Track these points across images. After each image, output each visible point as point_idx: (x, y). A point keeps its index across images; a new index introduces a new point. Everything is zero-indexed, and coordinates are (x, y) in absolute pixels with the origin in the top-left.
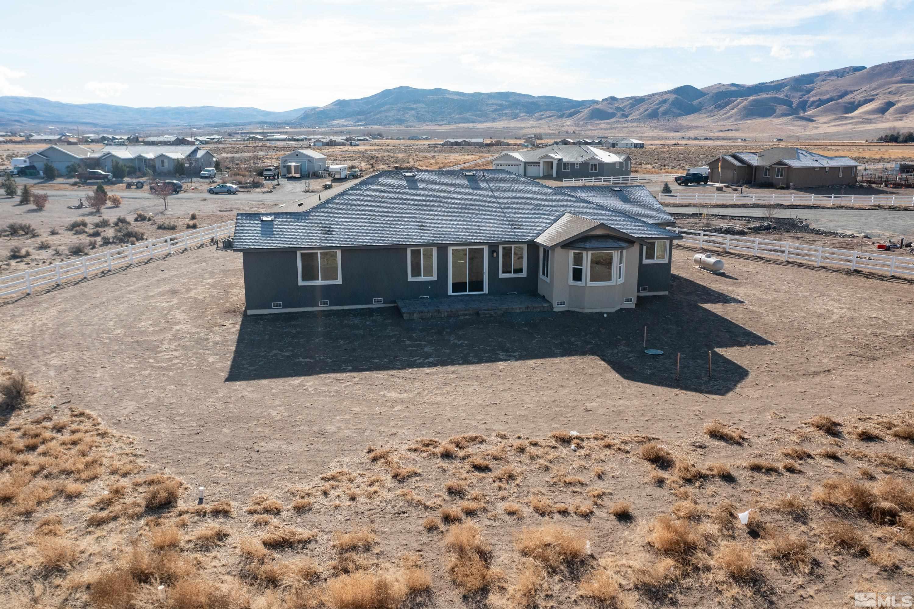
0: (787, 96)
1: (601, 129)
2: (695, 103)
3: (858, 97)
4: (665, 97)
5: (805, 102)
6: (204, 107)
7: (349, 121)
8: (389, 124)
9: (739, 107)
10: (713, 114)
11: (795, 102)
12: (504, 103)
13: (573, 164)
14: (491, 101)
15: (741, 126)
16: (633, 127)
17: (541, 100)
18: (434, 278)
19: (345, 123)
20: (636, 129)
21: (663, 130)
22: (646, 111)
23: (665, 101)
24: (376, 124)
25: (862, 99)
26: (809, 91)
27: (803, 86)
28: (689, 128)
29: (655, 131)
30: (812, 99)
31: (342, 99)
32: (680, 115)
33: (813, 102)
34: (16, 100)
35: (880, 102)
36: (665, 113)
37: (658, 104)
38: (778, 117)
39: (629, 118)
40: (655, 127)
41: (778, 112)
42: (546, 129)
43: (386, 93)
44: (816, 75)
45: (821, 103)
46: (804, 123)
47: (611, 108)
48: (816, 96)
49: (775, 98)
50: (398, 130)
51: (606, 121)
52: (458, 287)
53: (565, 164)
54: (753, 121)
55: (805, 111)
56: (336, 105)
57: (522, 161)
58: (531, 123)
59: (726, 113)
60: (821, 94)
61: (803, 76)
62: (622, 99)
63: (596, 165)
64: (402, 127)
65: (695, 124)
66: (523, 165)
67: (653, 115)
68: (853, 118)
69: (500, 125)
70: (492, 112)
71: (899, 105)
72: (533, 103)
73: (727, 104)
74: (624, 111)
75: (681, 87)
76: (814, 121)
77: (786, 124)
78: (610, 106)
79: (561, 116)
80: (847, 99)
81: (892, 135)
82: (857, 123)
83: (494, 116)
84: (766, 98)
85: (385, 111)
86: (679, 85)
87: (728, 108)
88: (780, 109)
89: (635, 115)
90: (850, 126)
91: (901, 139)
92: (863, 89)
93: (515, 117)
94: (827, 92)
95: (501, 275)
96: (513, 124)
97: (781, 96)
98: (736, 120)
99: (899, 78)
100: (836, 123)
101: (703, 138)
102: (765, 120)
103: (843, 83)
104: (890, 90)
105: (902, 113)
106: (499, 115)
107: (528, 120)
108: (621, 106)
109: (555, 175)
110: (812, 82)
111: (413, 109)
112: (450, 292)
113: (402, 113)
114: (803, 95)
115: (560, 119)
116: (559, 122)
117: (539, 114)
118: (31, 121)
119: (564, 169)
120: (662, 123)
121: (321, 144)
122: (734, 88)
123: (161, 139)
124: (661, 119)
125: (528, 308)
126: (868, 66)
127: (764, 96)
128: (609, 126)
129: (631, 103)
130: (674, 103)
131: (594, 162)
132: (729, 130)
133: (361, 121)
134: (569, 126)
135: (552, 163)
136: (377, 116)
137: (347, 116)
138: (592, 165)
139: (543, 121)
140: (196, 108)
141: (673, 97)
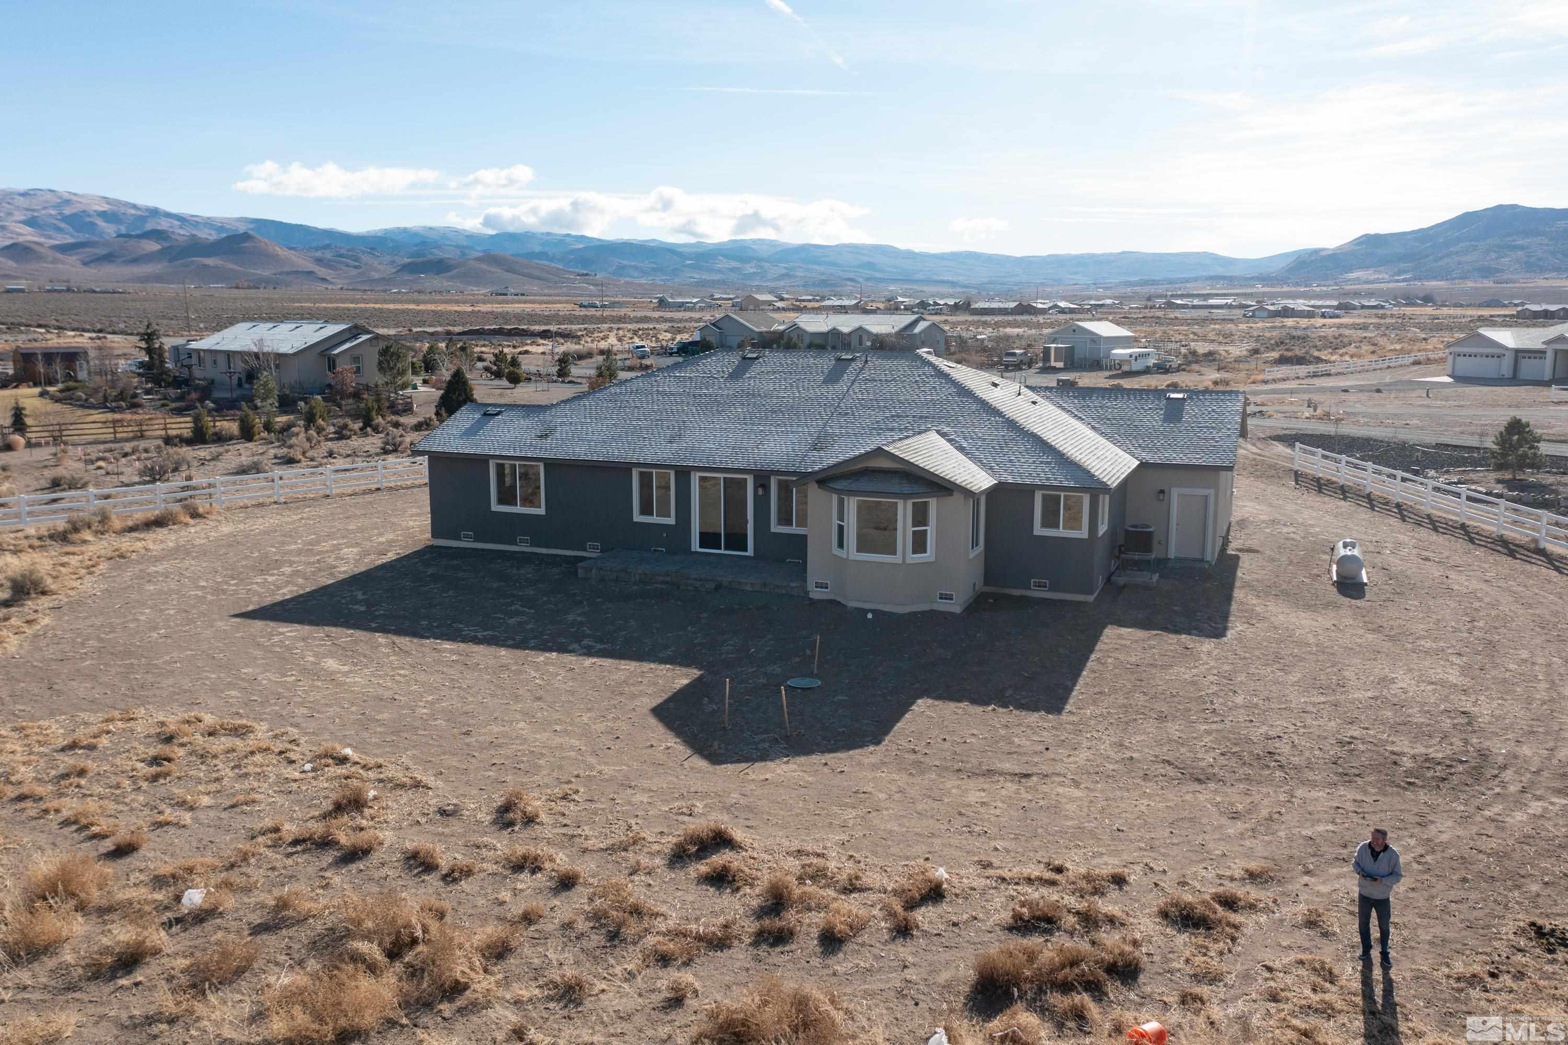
6: (1123, 253)
7: (1380, 272)
8: (1464, 277)
18: (671, 521)
19: (1372, 278)
24: (1435, 278)
31: (1372, 232)
34: (855, 249)
43: (1467, 219)
50: (1476, 289)
52: (708, 539)
56: (1358, 244)
64: (1488, 284)
66: (1510, 356)
85: (1457, 253)
95: (775, 528)
111: (1522, 248)
112: (695, 546)
113: (1493, 255)
118: (868, 280)
121: (1265, 314)
123: (995, 305)
125: (765, 585)
133: (1405, 271)
136: (1440, 263)
137: (1383, 262)
140: (1111, 254)
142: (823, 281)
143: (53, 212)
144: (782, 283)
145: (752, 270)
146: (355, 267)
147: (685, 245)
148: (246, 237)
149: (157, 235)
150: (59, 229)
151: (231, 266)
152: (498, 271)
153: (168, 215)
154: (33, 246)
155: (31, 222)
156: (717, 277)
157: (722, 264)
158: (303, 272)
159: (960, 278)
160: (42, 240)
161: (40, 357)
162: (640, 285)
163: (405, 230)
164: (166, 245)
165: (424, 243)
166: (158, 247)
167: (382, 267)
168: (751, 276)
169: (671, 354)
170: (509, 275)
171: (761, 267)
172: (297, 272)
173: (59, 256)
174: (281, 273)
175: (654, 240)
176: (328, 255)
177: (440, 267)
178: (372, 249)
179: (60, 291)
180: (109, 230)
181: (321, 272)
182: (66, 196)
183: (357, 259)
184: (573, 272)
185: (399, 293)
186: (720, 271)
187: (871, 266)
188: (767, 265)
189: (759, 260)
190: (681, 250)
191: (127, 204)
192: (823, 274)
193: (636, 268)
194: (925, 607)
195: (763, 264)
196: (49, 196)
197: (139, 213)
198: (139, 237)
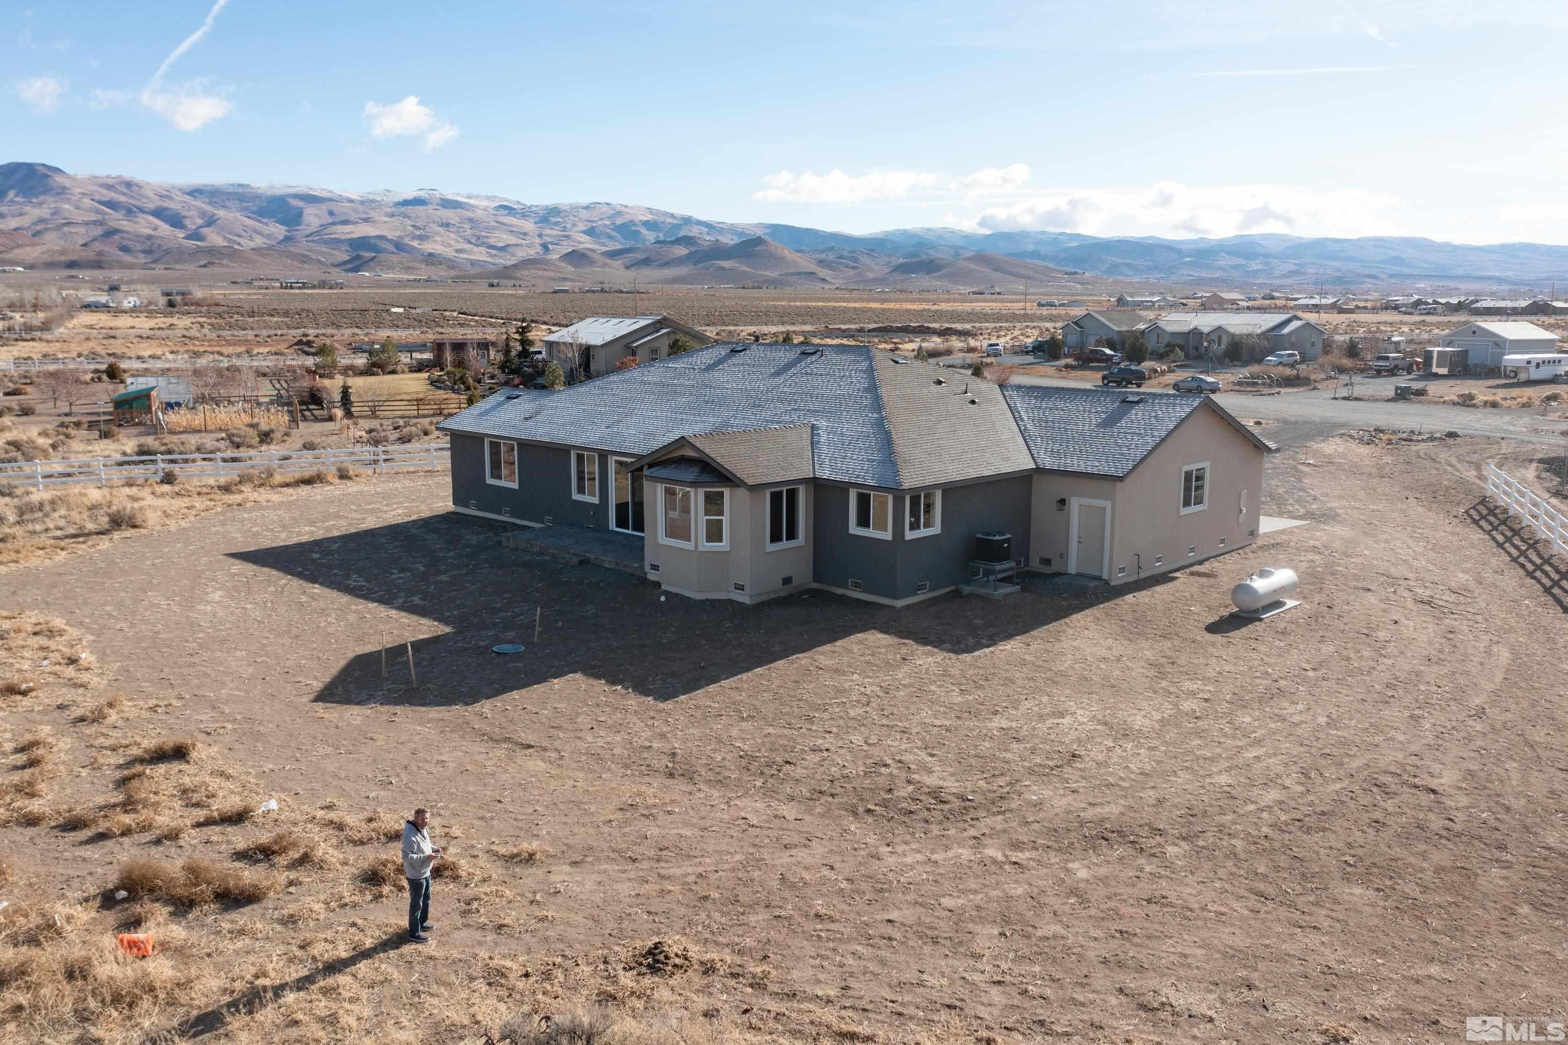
18: (597, 500)
52: (621, 519)
112: (612, 525)
142: (1338, 278)
143: (608, 223)
144: (1289, 281)
145: (1256, 267)
146: (854, 268)
147: (1182, 242)
148: (759, 241)
149: (687, 241)
150: (610, 237)
151: (744, 268)
152: (987, 271)
153: (699, 223)
154: (588, 253)
155: (590, 232)
156: (1218, 274)
157: (1225, 261)
158: (806, 273)
159: (1509, 274)
160: (597, 247)
161: (448, 347)
162: (1131, 283)
163: (905, 232)
164: (693, 249)
165: (919, 244)
166: (687, 251)
167: (877, 267)
168: (1255, 273)
169: (1027, 353)
170: (996, 275)
171: (1267, 264)
172: (799, 273)
173: (608, 261)
174: (787, 274)
175: (1152, 237)
176: (831, 257)
177: (930, 267)
178: (873, 250)
179: (594, 292)
180: (650, 236)
181: (823, 273)
182: (619, 208)
183: (856, 260)
184: (1060, 271)
185: (883, 292)
186: (1220, 268)
187: (1398, 261)
188: (1274, 262)
189: (1267, 256)
190: (1181, 246)
191: (666, 214)
192: (1338, 270)
193: (1129, 266)
194: (722, 596)
195: (1271, 260)
196: (606, 208)
197: (675, 221)
198: (673, 243)
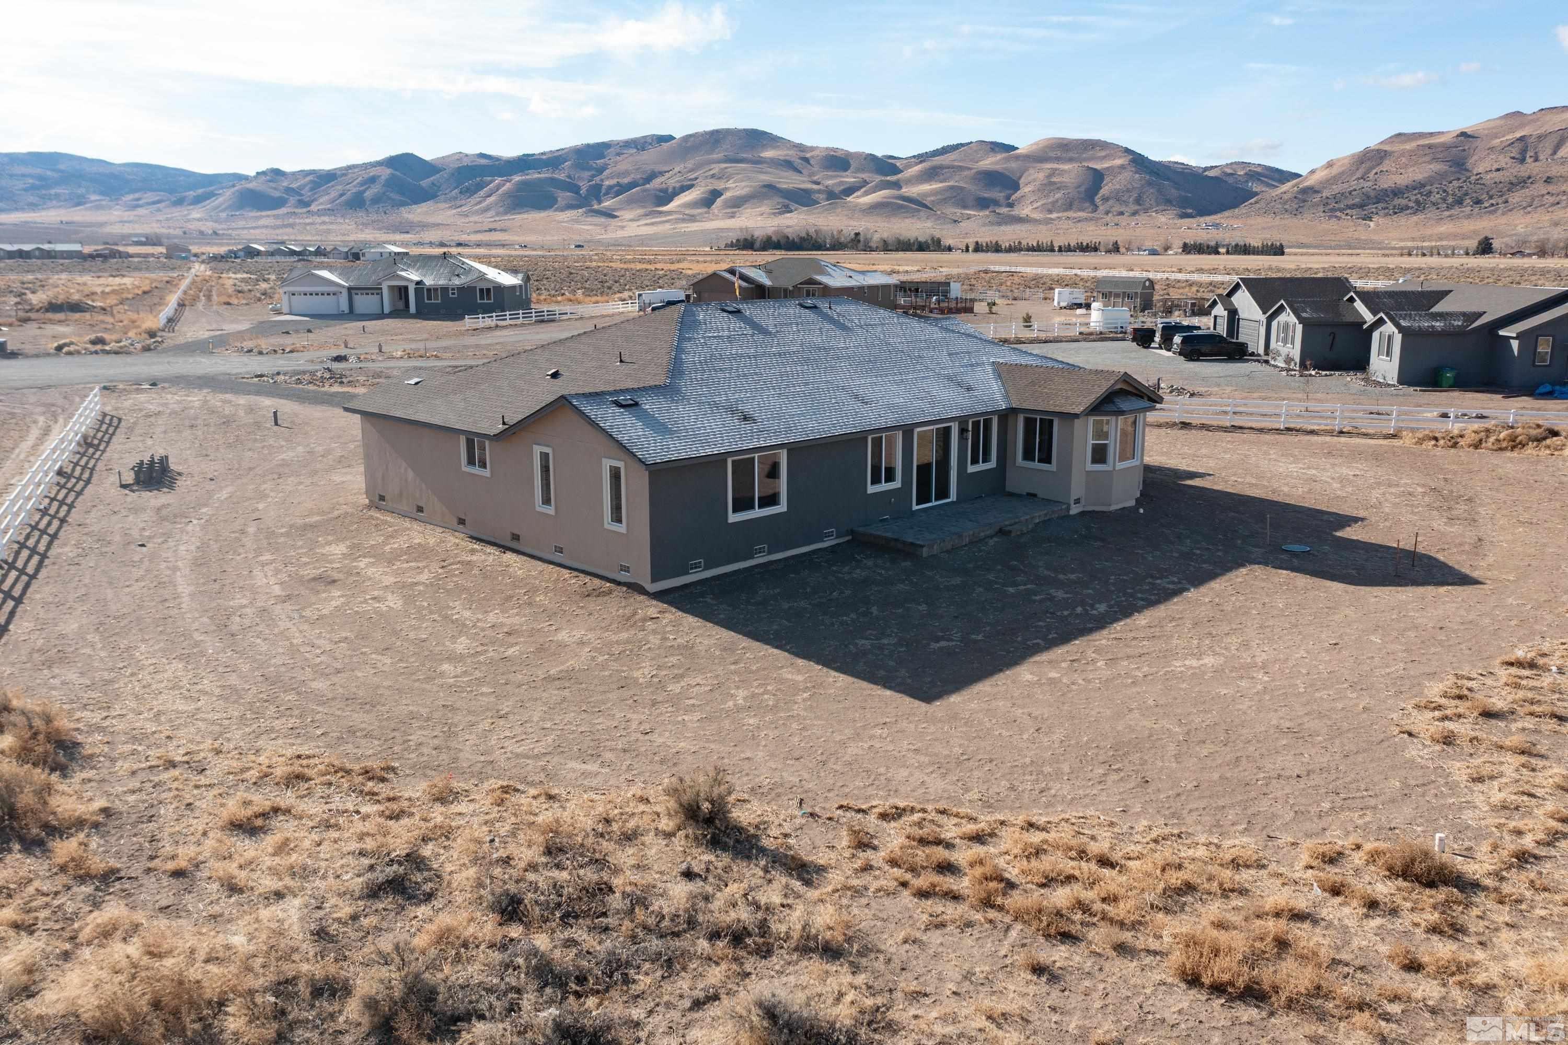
0: (569, 177)
1: (267, 227)
2: (425, 183)
3: (670, 181)
4: (373, 172)
5: (598, 187)
9: (500, 191)
10: (458, 203)
11: (584, 188)
12: (49, 173)
13: (445, 289)
14: (19, 170)
15: (508, 224)
16: (324, 223)
17: (128, 170)
20: (331, 227)
21: (380, 229)
22: (341, 195)
23: (373, 180)
25: (678, 185)
26: (601, 170)
27: (591, 162)
28: (424, 226)
29: (367, 231)
30: (607, 183)
32: (403, 204)
33: (610, 187)
35: (702, 189)
36: (376, 200)
37: (362, 184)
38: (562, 209)
39: (314, 207)
40: (365, 225)
41: (561, 202)
42: (154, 225)
44: (606, 146)
45: (621, 189)
46: (603, 220)
47: (275, 189)
48: (612, 178)
49: (552, 179)
51: (269, 213)
53: (429, 290)
54: (525, 216)
55: (600, 202)
57: (344, 287)
58: (117, 213)
59: (480, 202)
60: (619, 175)
61: (588, 145)
62: (294, 174)
63: (488, 290)
65: (431, 220)
66: (345, 293)
67: (356, 203)
68: (669, 213)
69: (50, 216)
70: (25, 190)
71: (727, 195)
72: (114, 176)
73: (480, 187)
74: (302, 195)
75: (397, 156)
76: (616, 217)
77: (577, 221)
78: (271, 184)
79: (180, 202)
80: (656, 183)
81: (746, 240)
82: (678, 221)
83: (31, 199)
84: (539, 179)
86: (394, 153)
87: (482, 193)
88: (564, 197)
89: (322, 203)
90: (668, 226)
91: (757, 245)
92: (677, 169)
93: (79, 201)
94: (626, 173)
96: (78, 215)
97: (561, 176)
98: (498, 214)
99: (721, 155)
100: (648, 221)
101: (453, 244)
102: (544, 214)
103: (648, 158)
104: (711, 172)
105: (734, 207)
106: (42, 197)
107: (110, 208)
108: (294, 186)
109: (413, 309)
110: (602, 156)
114: (593, 176)
115: (179, 208)
116: (177, 213)
117: (131, 197)
119: (429, 298)
120: (374, 217)
122: (484, 161)
124: (370, 210)
126: (678, 135)
127: (534, 175)
128: (279, 222)
129: (311, 181)
130: (391, 183)
131: (484, 286)
132: (490, 230)
134: (199, 220)
135: (406, 288)
138: (481, 290)
139: (141, 211)
141: (386, 172)
